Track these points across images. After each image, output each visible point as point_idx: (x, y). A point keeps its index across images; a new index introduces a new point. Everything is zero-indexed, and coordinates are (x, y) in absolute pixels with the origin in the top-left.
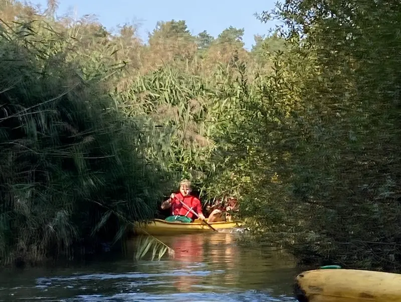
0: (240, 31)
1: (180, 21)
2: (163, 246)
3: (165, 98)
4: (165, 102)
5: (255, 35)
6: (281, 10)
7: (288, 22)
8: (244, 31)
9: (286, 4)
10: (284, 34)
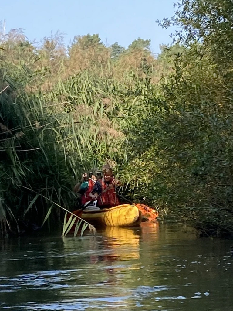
0: (147, 41)
1: (94, 35)
2: (85, 223)
3: (83, 99)
4: (83, 103)
5: (160, 45)
6: (180, 17)
7: (186, 28)
8: (150, 41)
9: (184, 11)
10: (183, 38)
